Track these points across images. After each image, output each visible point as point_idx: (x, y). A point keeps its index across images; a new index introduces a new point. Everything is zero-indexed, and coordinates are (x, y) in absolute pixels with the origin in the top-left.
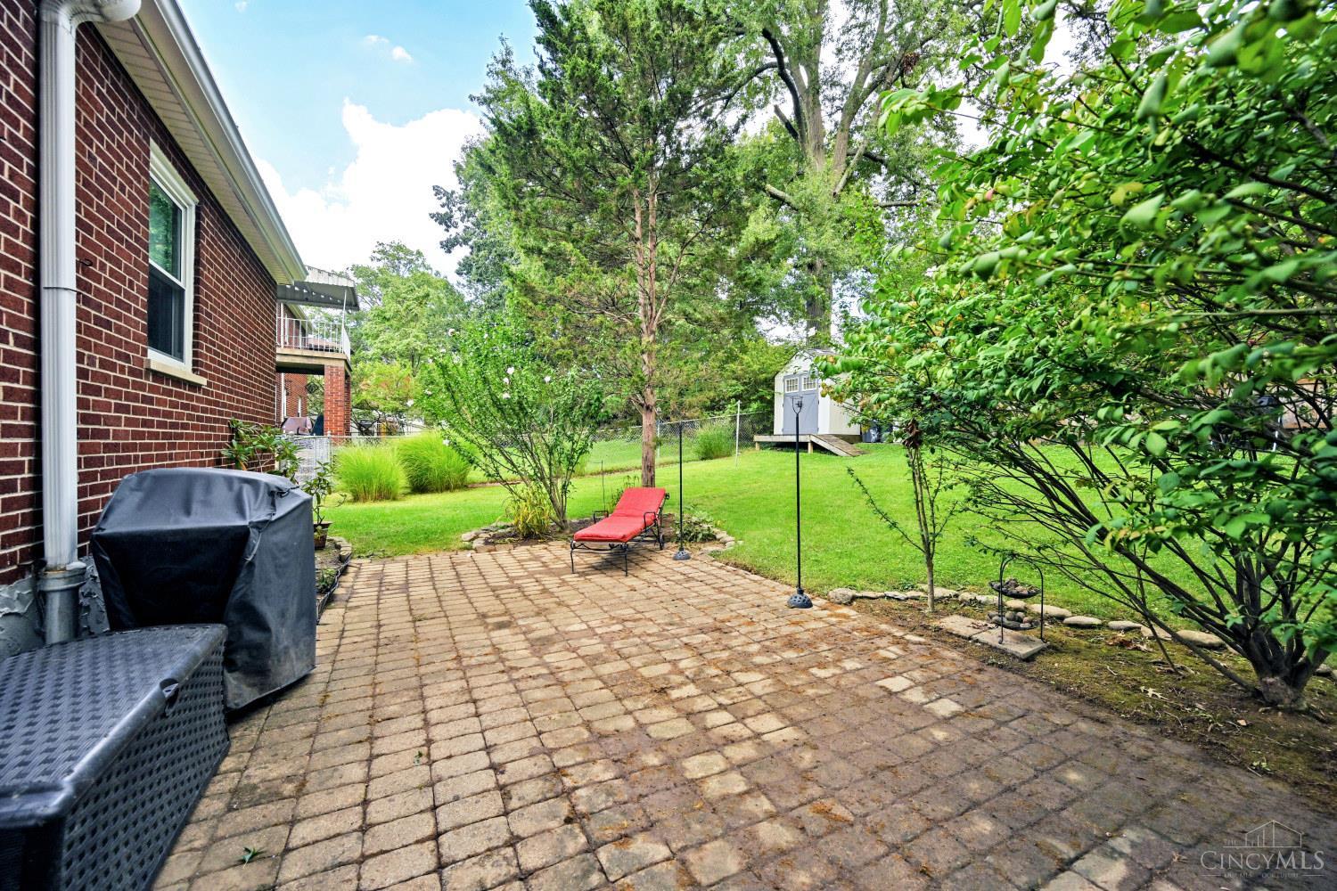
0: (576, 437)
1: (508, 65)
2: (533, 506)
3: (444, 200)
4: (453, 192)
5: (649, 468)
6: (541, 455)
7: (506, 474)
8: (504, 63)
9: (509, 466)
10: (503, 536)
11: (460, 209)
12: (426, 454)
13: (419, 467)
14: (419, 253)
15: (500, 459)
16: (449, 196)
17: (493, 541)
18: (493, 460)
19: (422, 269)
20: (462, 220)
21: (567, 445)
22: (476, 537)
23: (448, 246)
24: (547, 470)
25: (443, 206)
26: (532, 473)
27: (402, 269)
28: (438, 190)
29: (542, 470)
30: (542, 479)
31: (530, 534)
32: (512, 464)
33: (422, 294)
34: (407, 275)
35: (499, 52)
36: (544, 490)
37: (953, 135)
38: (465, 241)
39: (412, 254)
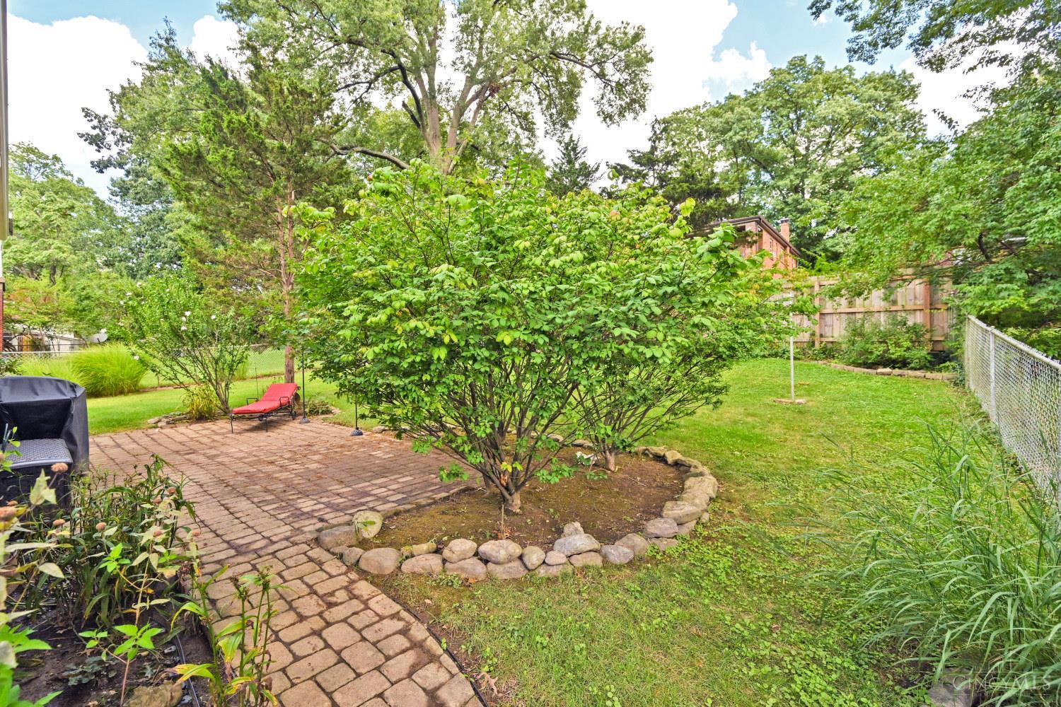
0: (235, 353)
1: (171, 43)
2: (203, 398)
3: (95, 122)
4: (105, 117)
5: (290, 371)
6: (209, 365)
7: (182, 378)
8: (167, 40)
9: (184, 372)
10: (181, 420)
11: (113, 133)
12: (100, 365)
13: (95, 376)
14: (56, 158)
15: (177, 368)
16: (101, 120)
17: (173, 423)
18: (172, 369)
19: (60, 176)
20: (116, 143)
21: (229, 358)
22: (159, 421)
23: (101, 166)
24: (213, 375)
25: (94, 128)
26: (202, 377)
27: (34, 172)
28: (87, 113)
29: (210, 375)
30: (210, 380)
31: (202, 417)
32: (187, 371)
33: (65, 205)
34: (40, 179)
35: (163, 30)
36: (212, 388)
37: (533, 135)
38: (121, 165)
39: (47, 158)
